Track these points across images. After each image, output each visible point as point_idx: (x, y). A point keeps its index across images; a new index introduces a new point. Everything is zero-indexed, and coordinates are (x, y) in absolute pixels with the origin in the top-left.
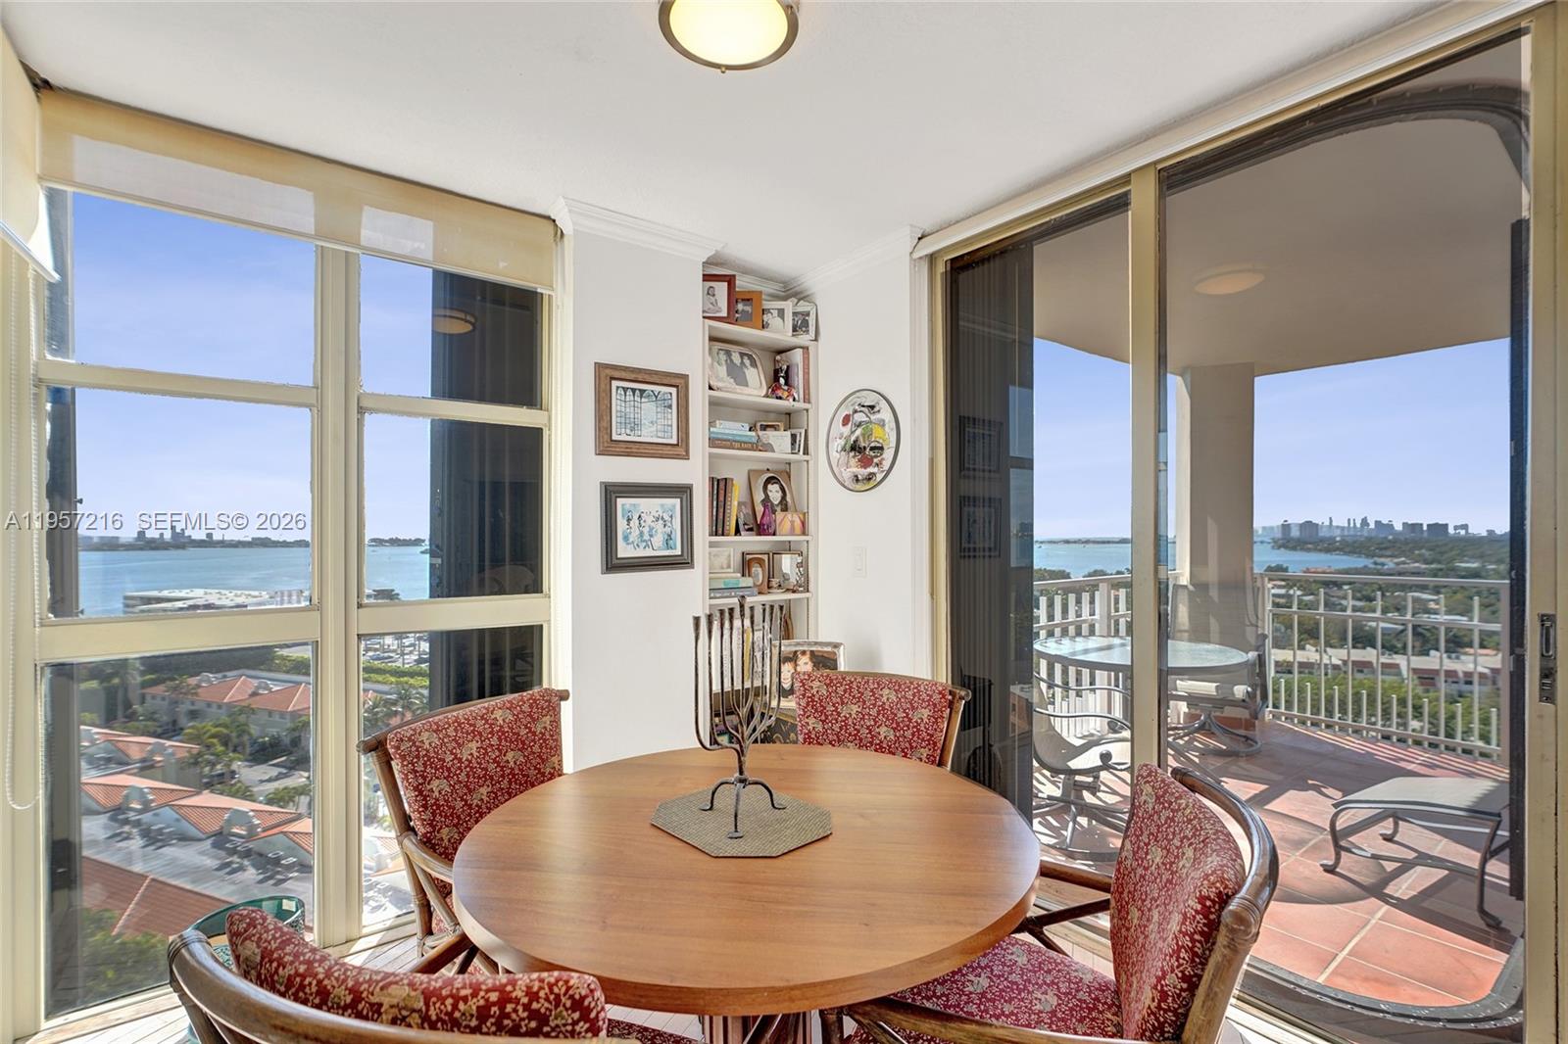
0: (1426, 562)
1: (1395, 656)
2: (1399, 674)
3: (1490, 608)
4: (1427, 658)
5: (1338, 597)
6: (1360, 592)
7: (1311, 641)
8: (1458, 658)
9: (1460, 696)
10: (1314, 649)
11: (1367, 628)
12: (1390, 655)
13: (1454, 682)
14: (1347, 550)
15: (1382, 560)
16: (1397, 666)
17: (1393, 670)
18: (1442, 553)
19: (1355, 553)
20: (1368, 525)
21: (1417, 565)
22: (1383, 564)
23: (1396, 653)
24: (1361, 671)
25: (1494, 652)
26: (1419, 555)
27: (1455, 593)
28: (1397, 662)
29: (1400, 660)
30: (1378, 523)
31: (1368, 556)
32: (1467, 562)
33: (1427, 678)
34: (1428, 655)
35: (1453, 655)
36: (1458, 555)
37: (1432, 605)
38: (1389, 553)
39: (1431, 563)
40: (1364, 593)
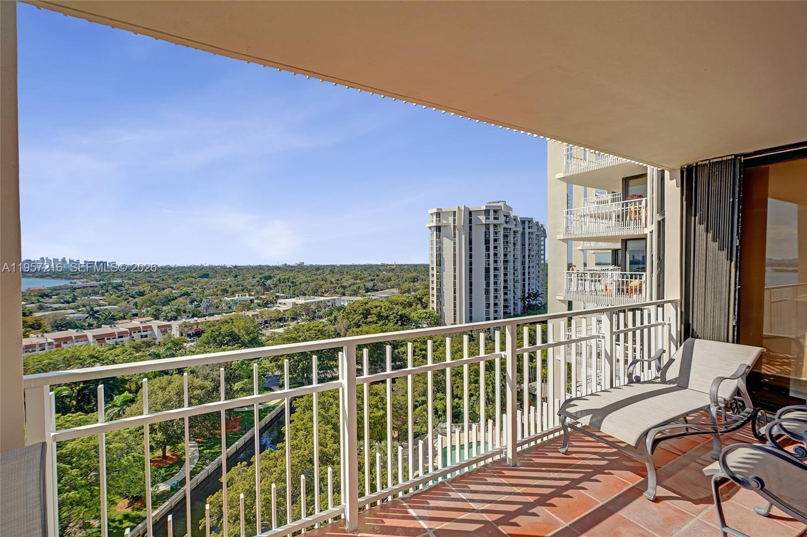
0: (97, 281)
1: (84, 331)
2: (87, 340)
3: (127, 300)
4: (101, 329)
5: (50, 303)
6: (62, 299)
7: (33, 331)
8: (115, 326)
9: (116, 344)
10: (35, 336)
11: (68, 318)
12: (81, 331)
13: (113, 338)
14: (54, 276)
15: (75, 281)
16: (86, 336)
17: (83, 339)
18: (105, 276)
19: (59, 278)
20: (66, 262)
21: (92, 282)
22: (75, 283)
23: (84, 329)
24: (66, 343)
25: (130, 321)
26: (94, 278)
27: (111, 295)
28: (86, 334)
29: (86, 332)
30: (71, 261)
31: (66, 279)
32: (116, 280)
33: (100, 339)
34: (101, 327)
35: (113, 325)
36: (112, 277)
37: (101, 302)
38: (78, 277)
39: (99, 281)
40: (65, 299)
